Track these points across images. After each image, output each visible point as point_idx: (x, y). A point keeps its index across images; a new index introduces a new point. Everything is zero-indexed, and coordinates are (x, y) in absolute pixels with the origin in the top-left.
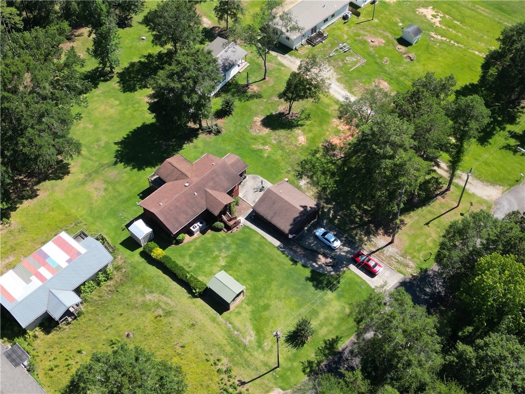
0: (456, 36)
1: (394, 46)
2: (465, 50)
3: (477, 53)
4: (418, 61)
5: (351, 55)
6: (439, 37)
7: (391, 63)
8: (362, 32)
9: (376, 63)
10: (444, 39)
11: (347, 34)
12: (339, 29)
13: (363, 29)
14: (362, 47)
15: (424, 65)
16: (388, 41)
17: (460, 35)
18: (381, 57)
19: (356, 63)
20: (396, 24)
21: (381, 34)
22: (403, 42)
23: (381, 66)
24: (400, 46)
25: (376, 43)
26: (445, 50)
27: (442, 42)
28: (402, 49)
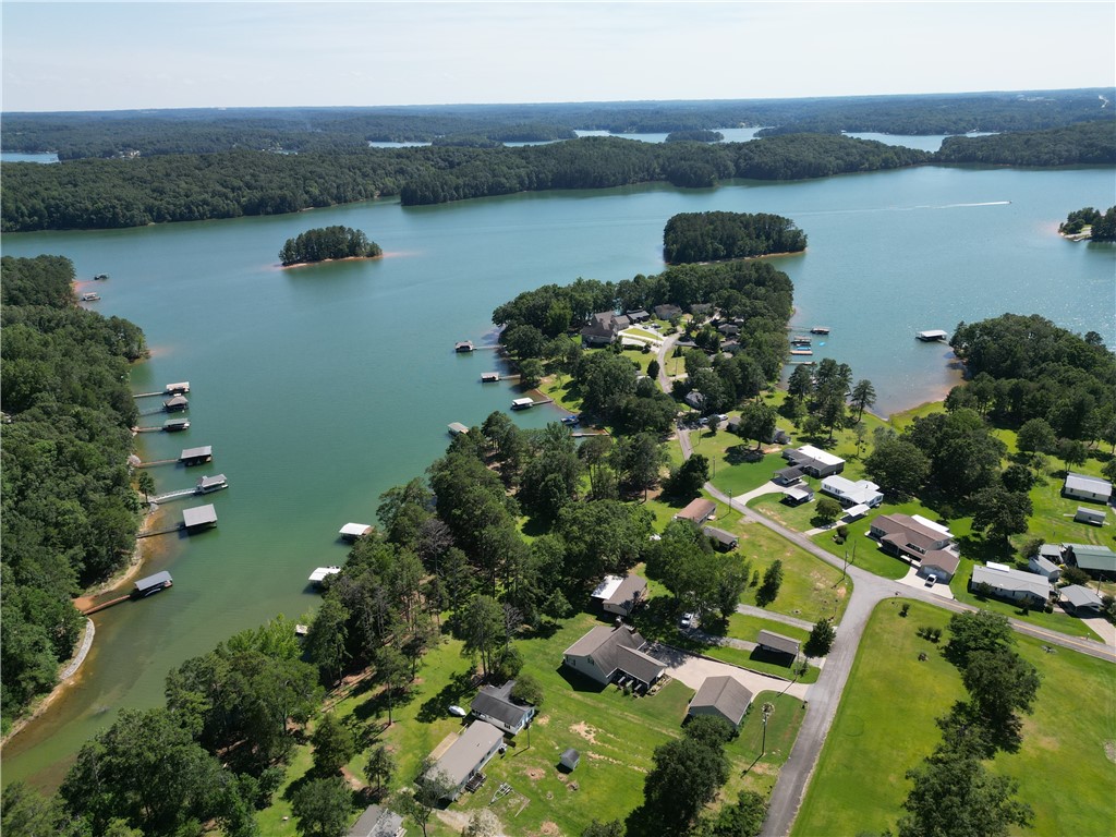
0: (613, 752)
1: (556, 776)
2: (624, 767)
3: (636, 768)
4: (582, 790)
5: (514, 796)
6: (597, 756)
7: (556, 798)
8: (520, 765)
9: (540, 800)
10: (602, 757)
11: (506, 771)
12: (497, 766)
13: (521, 761)
14: (523, 783)
15: (588, 793)
16: (549, 772)
17: (616, 749)
18: (545, 793)
19: (519, 805)
20: (553, 748)
21: (540, 763)
22: (564, 768)
23: (546, 804)
24: (561, 775)
25: (537, 776)
26: (605, 770)
27: (601, 762)
28: (563, 777)
